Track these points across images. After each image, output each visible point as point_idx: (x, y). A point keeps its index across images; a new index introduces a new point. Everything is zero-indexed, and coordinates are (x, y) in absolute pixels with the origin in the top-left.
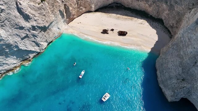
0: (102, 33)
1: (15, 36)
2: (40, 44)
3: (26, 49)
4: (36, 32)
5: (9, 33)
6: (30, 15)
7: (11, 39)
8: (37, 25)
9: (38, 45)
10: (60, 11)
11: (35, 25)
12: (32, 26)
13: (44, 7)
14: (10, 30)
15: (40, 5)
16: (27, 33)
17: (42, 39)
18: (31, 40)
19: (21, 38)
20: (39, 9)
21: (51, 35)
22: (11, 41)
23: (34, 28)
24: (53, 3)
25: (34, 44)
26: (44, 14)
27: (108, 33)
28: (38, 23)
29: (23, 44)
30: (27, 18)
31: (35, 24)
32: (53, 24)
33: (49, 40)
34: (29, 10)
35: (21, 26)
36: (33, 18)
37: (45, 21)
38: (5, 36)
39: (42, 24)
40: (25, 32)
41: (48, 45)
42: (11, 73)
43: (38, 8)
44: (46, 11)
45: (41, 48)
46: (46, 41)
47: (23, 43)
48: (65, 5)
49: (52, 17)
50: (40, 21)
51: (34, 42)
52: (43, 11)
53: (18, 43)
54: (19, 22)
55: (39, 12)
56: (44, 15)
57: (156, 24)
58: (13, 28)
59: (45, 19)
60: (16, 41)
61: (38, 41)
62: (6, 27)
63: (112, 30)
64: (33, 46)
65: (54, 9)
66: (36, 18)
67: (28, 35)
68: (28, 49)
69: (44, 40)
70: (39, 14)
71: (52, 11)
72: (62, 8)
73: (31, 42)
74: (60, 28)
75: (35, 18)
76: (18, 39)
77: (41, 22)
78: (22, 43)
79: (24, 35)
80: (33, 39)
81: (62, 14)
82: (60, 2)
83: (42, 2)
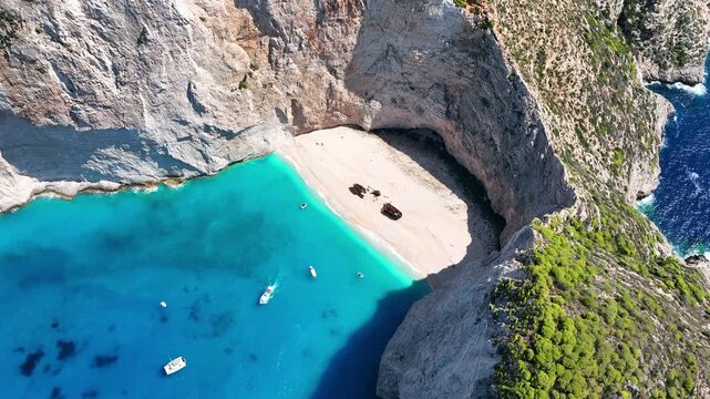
0: (351, 189)
1: (167, 132)
2: (212, 160)
3: (181, 158)
4: (209, 136)
5: (159, 125)
6: (206, 106)
7: (159, 134)
8: (215, 125)
9: (206, 159)
10: (278, 110)
11: (212, 125)
12: (204, 124)
13: (241, 97)
14: (163, 121)
15: (235, 93)
16: (192, 132)
17: (218, 150)
18: (195, 145)
19: (177, 138)
20: (231, 99)
21: (242, 149)
22: (158, 138)
23: (207, 128)
24: (264, 94)
25: (198, 155)
26: (238, 109)
27: (362, 197)
28: (218, 123)
29: (178, 149)
30: (199, 109)
31: (211, 122)
32: (254, 129)
33: (236, 157)
34: (209, 98)
35: (184, 119)
36: (212, 112)
37: (235, 122)
38: (151, 128)
39: (226, 127)
40: (188, 131)
41: (229, 165)
42: (136, 189)
43: (228, 97)
44: (242, 105)
45: (210, 166)
46: (228, 158)
47: (179, 147)
48: (294, 102)
49: (254, 118)
50: (223, 120)
51: (201, 151)
52: (236, 103)
53: (168, 144)
54: (182, 113)
55: (227, 104)
56: (237, 112)
57: (484, 225)
58: (169, 119)
59: (236, 119)
60: (167, 140)
61: (207, 152)
62: (158, 114)
63: (376, 194)
64: (196, 159)
65: (263, 104)
66: (216, 113)
67: (193, 137)
68: (183, 161)
69: (222, 154)
70: (226, 107)
71: (258, 108)
72: (286, 106)
73: (194, 150)
74: (270, 140)
76: (171, 138)
77: (226, 122)
78: (175, 147)
79: (184, 135)
80: (200, 146)
81: (282, 116)
82: (281, 93)
83: (239, 88)
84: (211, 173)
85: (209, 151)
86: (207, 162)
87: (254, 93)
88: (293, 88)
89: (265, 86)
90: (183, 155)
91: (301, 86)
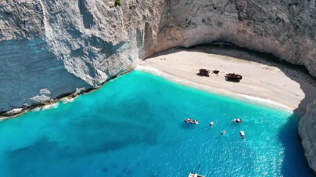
0: (198, 74)
1: (64, 44)
2: (97, 73)
3: (74, 73)
4: (95, 49)
5: (57, 35)
6: (94, 16)
7: (57, 46)
8: (100, 36)
9: (93, 72)
10: (138, 30)
11: (98, 36)
12: (92, 35)
13: (117, 13)
14: (60, 31)
15: (113, 9)
16: (83, 44)
17: (101, 64)
18: (85, 59)
19: (71, 50)
20: (110, 14)
21: (117, 64)
22: (56, 50)
23: (94, 40)
24: (130, 15)
25: (87, 69)
26: (115, 24)
27: (208, 76)
28: (102, 34)
30: (89, 21)
31: (97, 33)
32: (124, 47)
33: (112, 71)
34: (96, 9)
35: (77, 29)
36: (98, 24)
37: (113, 36)
38: (50, 39)
39: (108, 39)
40: (80, 42)
41: (107, 80)
43: (109, 12)
44: (118, 21)
45: (96, 79)
46: (107, 72)
47: (72, 61)
48: (147, 24)
49: (125, 36)
50: (106, 32)
51: (88, 64)
52: (113, 19)
53: (65, 56)
54: (75, 22)
55: (108, 19)
56: (114, 26)
57: (293, 71)
58: (64, 30)
59: (114, 32)
60: (64, 53)
61: (94, 65)
62: (56, 24)
63: (216, 72)
64: (86, 73)
65: (130, 23)
66: (101, 26)
67: (84, 50)
68: (76, 74)
69: (104, 68)
70: (107, 21)
71: (127, 26)
72: (142, 27)
73: (84, 64)
74: (132, 58)
75: (100, 24)
76: (66, 51)
77: (108, 35)
78: (70, 60)
79: (77, 47)
80: (88, 60)
81: (139, 37)
82: (140, 16)
83: (115, 5)
84: (97, 86)
85: (96, 63)
86: (93, 76)
87: (124, 12)
88: (147, 12)
89: (130, 8)
90: (75, 69)
91: (151, 11)
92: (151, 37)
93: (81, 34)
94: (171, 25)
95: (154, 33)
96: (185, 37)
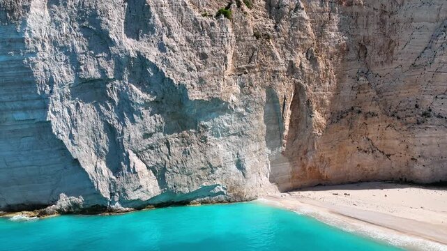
1: (64, 57)
2: (128, 162)
3: (66, 141)
4: (141, 93)
5: (54, 32)
7: (46, 56)
8: (159, 63)
9: (116, 158)
10: (271, 95)
11: (152, 60)
12: (138, 53)
13: (217, 29)
14: (65, 26)
15: (209, 20)
16: (109, 70)
18: (106, 113)
19: (77, 77)
20: (198, 27)
21: (195, 162)
22: (40, 65)
23: (140, 69)
24: (254, 49)
25: (104, 143)
26: (206, 51)
28: (165, 60)
29: (69, 112)
31: (153, 55)
33: (178, 179)
36: (160, 34)
37: (195, 74)
38: (36, 34)
39: (178, 77)
40: (103, 63)
43: (196, 22)
44: (215, 48)
45: (120, 181)
46: (160, 173)
47: (72, 107)
48: (299, 90)
50: (178, 60)
51: (110, 130)
52: (205, 40)
53: (56, 88)
54: (105, 12)
55: (190, 35)
56: (203, 56)
58: (76, 25)
59: (199, 68)
60: (57, 77)
61: (126, 137)
62: (61, 6)
65: (249, 68)
66: (167, 41)
67: (109, 86)
68: (70, 148)
69: (154, 159)
70: (188, 40)
73: (101, 125)
75: (164, 36)
76: (65, 74)
77: (180, 67)
78: (66, 102)
79: (93, 72)
80: (113, 117)
81: (274, 118)
82: (281, 60)
83: (218, 16)
84: (117, 205)
85: (132, 132)
86: (116, 170)
87: (238, 40)
88: (299, 58)
89: (257, 36)
90: (73, 131)
91: (313, 60)
92: (308, 125)
93: (112, 43)
94: (371, 109)
95: (318, 117)
96: (416, 151)
